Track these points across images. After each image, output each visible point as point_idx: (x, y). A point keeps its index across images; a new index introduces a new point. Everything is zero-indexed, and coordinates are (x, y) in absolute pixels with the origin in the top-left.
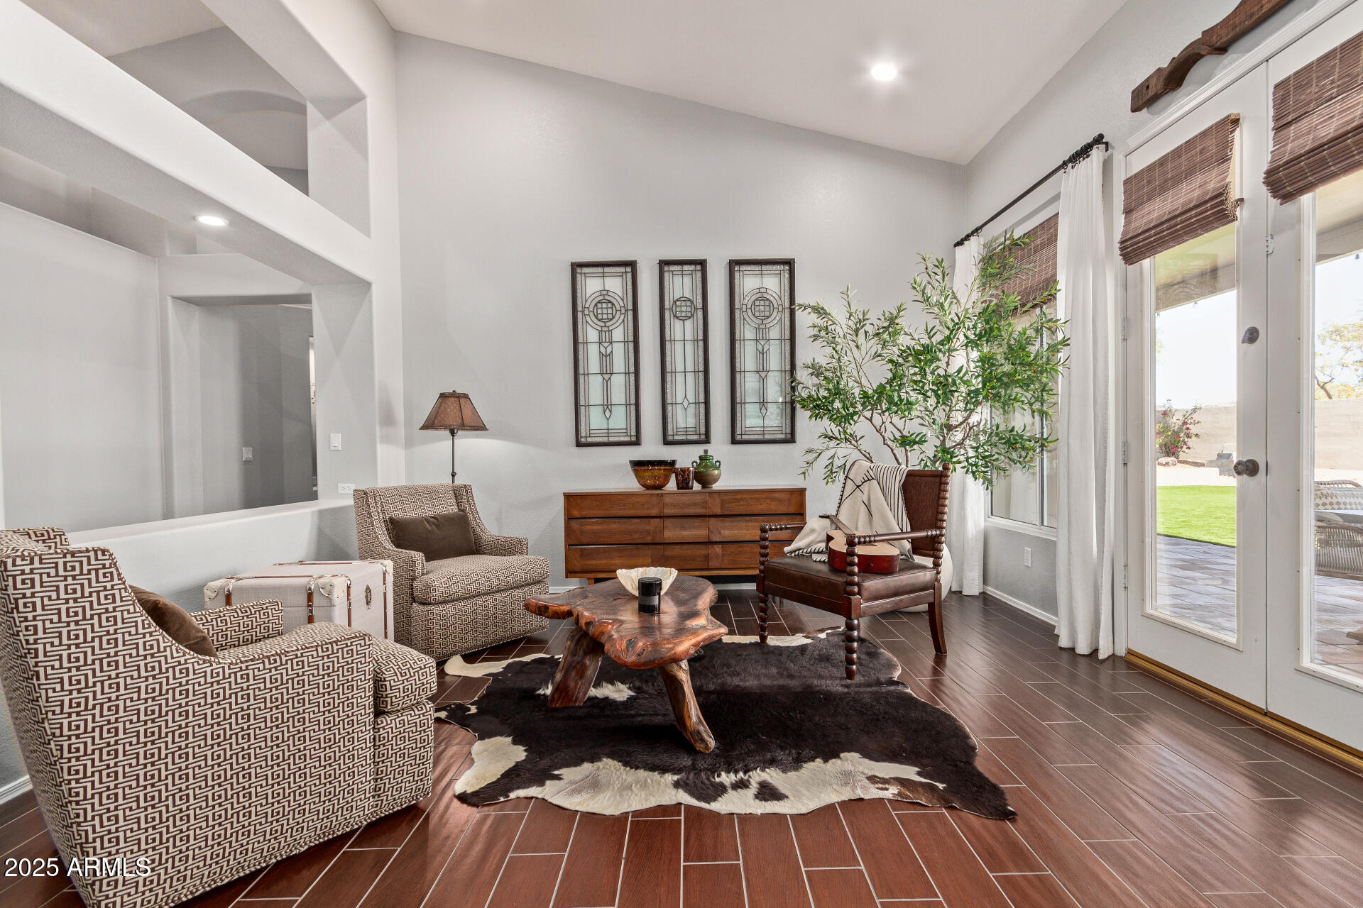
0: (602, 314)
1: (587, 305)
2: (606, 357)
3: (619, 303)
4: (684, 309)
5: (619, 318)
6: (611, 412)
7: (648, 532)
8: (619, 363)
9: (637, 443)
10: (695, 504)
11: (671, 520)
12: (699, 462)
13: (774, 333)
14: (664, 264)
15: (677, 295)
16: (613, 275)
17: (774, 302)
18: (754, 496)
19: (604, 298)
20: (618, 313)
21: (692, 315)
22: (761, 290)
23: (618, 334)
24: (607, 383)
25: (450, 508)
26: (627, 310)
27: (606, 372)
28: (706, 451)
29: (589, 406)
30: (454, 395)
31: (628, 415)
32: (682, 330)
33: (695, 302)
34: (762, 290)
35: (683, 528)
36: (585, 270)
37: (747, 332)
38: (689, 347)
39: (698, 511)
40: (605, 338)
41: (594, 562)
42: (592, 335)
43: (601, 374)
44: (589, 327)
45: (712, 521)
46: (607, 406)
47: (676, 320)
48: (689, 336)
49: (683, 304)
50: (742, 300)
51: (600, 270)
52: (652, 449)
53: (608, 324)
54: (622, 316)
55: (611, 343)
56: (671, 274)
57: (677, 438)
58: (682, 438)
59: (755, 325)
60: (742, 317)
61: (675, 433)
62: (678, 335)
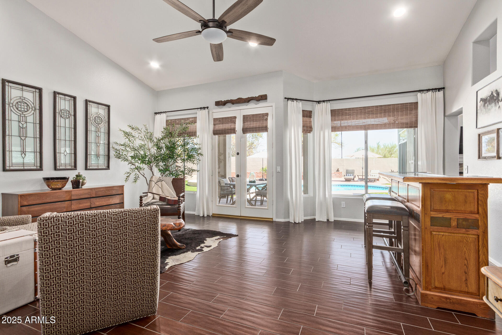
0: (21, 108)
1: (11, 102)
2: (23, 129)
3: (31, 105)
4: (65, 114)
5: (32, 112)
6: (25, 155)
7: (64, 207)
8: (30, 133)
9: (41, 168)
11: (75, 201)
12: (76, 177)
13: (102, 130)
14: (56, 93)
15: (62, 108)
16: (28, 91)
17: (103, 119)
18: (107, 189)
19: (22, 101)
20: (31, 109)
21: (69, 117)
23: (30, 119)
24: (23, 141)
26: (36, 109)
27: (23, 136)
28: (77, 173)
29: (11, 151)
31: (36, 157)
32: (64, 123)
33: (70, 112)
34: (98, 114)
35: (80, 204)
36: (10, 84)
37: (92, 128)
38: (67, 130)
39: (87, 196)
40: (23, 121)
42: (14, 116)
43: (20, 136)
45: (92, 199)
46: (23, 152)
47: (61, 118)
48: (67, 126)
49: (65, 112)
50: (90, 115)
51: (20, 86)
52: (49, 172)
53: (24, 113)
55: (26, 122)
56: (59, 99)
57: (61, 168)
58: (64, 167)
59: (96, 126)
60: (91, 122)
61: (60, 165)
62: (63, 125)
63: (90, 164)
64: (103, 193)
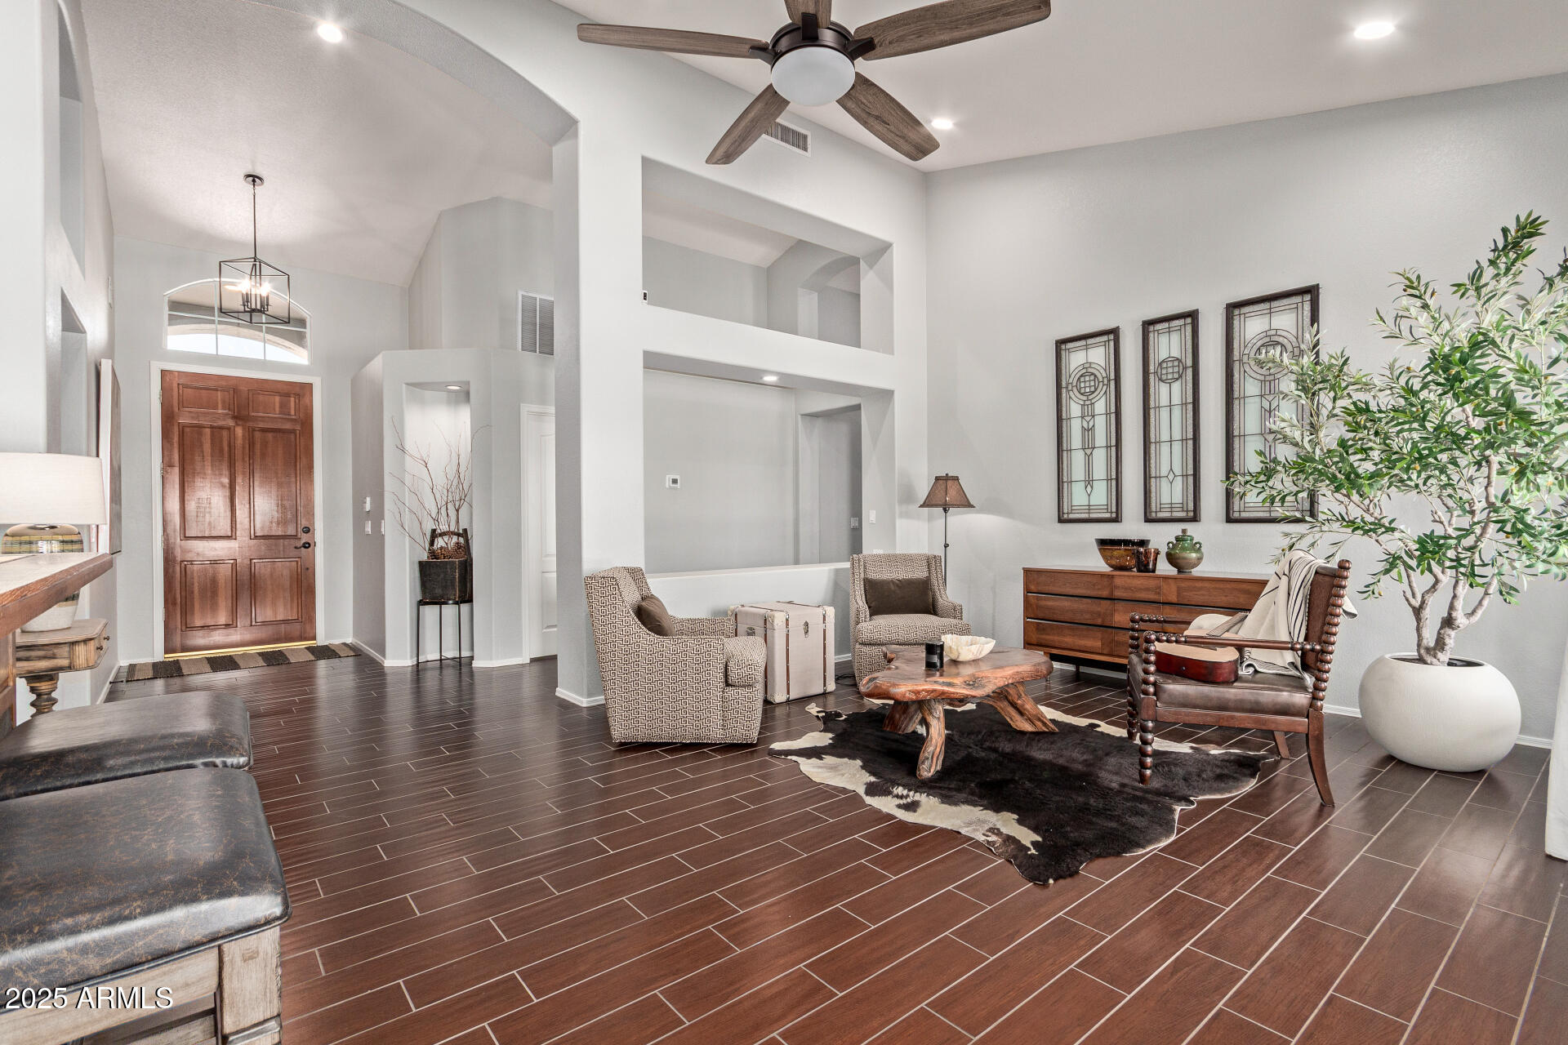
0: (1085, 387)
1: (1071, 381)
2: (1088, 431)
3: (1101, 374)
4: (1171, 371)
5: (1102, 389)
6: (1092, 487)
7: (1099, 614)
8: (1100, 438)
9: (1117, 519)
10: (1147, 589)
11: (1123, 603)
12: (1175, 542)
14: (1148, 324)
15: (1163, 355)
16: (1096, 345)
17: (1287, 346)
18: (1217, 586)
19: (1087, 371)
20: (1101, 384)
21: (1180, 376)
22: (1269, 333)
23: (1100, 406)
24: (1089, 458)
25: (920, 573)
26: (1109, 381)
27: (1088, 447)
28: (1184, 531)
29: (1071, 481)
30: (947, 478)
31: (1109, 491)
32: (1170, 394)
33: (1183, 361)
34: (1271, 332)
36: (1070, 345)
37: (1250, 387)
38: (1177, 412)
39: (1152, 596)
40: (1088, 413)
41: (1048, 637)
42: (1075, 409)
43: (1084, 449)
44: (1072, 402)
46: (1089, 482)
47: (1161, 384)
48: (1176, 400)
49: (1170, 364)
50: (1242, 349)
51: (1083, 343)
52: (1131, 527)
53: (1090, 397)
54: (1105, 387)
55: (1093, 416)
56: (1156, 333)
57: (1159, 515)
58: (1166, 515)
59: (1259, 377)
60: (1242, 369)
61: (1158, 510)
62: (1164, 401)
63: (1242, 505)
64: (1203, 595)
